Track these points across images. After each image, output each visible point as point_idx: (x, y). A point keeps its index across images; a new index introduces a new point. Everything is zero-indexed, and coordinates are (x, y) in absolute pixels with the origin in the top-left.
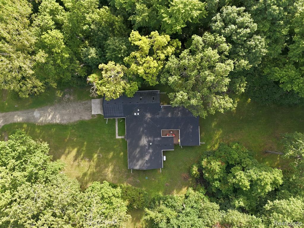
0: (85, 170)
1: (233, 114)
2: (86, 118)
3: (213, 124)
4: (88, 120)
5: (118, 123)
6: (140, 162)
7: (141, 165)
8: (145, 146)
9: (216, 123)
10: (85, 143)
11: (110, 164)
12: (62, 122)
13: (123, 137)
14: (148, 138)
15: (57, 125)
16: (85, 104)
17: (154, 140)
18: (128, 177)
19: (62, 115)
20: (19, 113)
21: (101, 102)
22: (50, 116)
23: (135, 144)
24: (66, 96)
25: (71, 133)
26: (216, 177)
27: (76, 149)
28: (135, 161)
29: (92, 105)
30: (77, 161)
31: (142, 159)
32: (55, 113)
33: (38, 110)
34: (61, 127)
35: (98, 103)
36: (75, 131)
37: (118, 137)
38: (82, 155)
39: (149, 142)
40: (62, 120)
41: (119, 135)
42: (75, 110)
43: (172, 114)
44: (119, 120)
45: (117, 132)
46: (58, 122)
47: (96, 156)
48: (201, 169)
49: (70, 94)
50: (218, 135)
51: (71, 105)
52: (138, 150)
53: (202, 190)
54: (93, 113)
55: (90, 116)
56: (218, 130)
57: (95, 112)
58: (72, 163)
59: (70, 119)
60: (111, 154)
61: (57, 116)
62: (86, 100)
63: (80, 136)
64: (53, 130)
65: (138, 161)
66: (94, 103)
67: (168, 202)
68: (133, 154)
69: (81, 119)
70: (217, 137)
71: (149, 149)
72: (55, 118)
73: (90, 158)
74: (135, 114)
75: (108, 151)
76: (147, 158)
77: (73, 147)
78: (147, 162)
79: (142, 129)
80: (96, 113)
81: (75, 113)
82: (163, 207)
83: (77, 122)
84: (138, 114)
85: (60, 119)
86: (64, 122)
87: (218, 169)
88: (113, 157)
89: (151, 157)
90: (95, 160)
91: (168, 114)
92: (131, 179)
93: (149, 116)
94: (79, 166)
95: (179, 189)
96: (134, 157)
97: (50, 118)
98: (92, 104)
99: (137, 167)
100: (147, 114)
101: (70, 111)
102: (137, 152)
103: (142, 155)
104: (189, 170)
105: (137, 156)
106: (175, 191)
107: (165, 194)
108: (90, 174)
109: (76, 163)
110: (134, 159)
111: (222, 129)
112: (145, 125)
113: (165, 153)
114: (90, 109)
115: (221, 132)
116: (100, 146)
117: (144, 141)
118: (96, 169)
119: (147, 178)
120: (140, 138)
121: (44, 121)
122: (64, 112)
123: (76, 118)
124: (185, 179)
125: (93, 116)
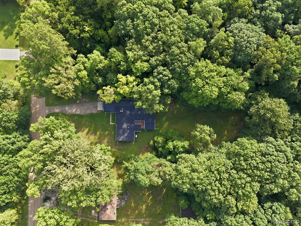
0: (92, 141)
1: (175, 114)
2: (94, 112)
3: (164, 119)
5: (112, 116)
6: (122, 137)
7: (122, 139)
8: (125, 128)
9: (165, 118)
10: (93, 126)
11: (106, 138)
13: (114, 124)
14: (127, 124)
15: (78, 115)
16: (94, 104)
17: (130, 126)
18: (116, 145)
19: (81, 110)
20: (57, 107)
21: (103, 103)
22: (74, 110)
23: (120, 127)
24: (84, 99)
25: (85, 120)
26: (160, 145)
27: (87, 129)
28: (120, 136)
29: (98, 105)
30: (88, 135)
31: (123, 135)
32: (77, 108)
33: (68, 106)
34: (80, 116)
35: (101, 104)
36: (88, 119)
37: (111, 123)
38: (91, 132)
39: (128, 126)
40: (81, 112)
41: (112, 123)
42: (88, 107)
43: (141, 112)
44: (112, 114)
45: (111, 120)
46: (78, 113)
47: (98, 133)
48: (154, 142)
49: (86, 98)
50: (166, 125)
51: (86, 104)
52: (121, 130)
53: (154, 153)
54: (98, 109)
55: (96, 111)
56: (166, 122)
57: (99, 109)
58: (85, 136)
59: (85, 112)
60: (107, 132)
61: (78, 110)
62: (95, 102)
63: (90, 122)
64: (76, 118)
65: (121, 136)
66: (99, 104)
67: (136, 159)
68: (119, 132)
69: (92, 112)
70: (166, 126)
71: (127, 130)
72: (77, 111)
73: (95, 134)
74: (121, 111)
75: (105, 131)
76: (126, 135)
77: (86, 128)
78: (126, 137)
79: (124, 119)
80: (100, 110)
81: (88, 109)
82: (133, 161)
83: (89, 114)
84: (122, 111)
85: (79, 112)
86: (82, 114)
87: (161, 141)
88: (108, 135)
89: (128, 134)
90: (98, 135)
91: (139, 112)
92: (117, 147)
93: (128, 112)
94: (89, 138)
95: (143, 153)
96: (119, 134)
97: (74, 111)
99: (120, 140)
100: (127, 111)
101: (85, 108)
102: (121, 131)
103: (123, 133)
104: (149, 143)
105: (121, 134)
106: (141, 154)
107: (135, 155)
108: (95, 143)
109: (87, 137)
110: (119, 135)
111: (168, 122)
112: (126, 117)
113: (136, 133)
114: (97, 107)
115: (168, 123)
116: (101, 128)
117: (125, 126)
118: (98, 140)
119: (126, 147)
120: (123, 124)
121: (71, 113)
122: (82, 108)
123: (89, 112)
124: (147, 148)
125: (98, 111)
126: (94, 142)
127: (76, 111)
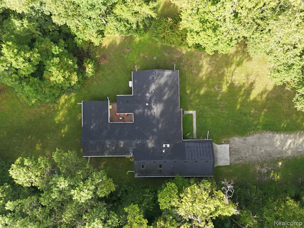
0: (238, 69)
2: (237, 140)
3: (66, 129)
4: (234, 136)
6: (163, 80)
7: (162, 76)
8: (156, 103)
9: (63, 131)
10: (238, 107)
11: (204, 78)
12: (271, 134)
13: (186, 112)
15: (278, 130)
16: (239, 159)
17: (143, 108)
18: (180, 60)
19: (272, 145)
21: (216, 161)
22: (289, 143)
23: (170, 105)
24: (266, 171)
25: (259, 120)
26: (56, 60)
27: (252, 97)
28: (169, 83)
29: (228, 157)
30: (250, 83)
31: (160, 85)
32: (283, 148)
34: (272, 127)
35: (220, 159)
36: (253, 121)
37: (193, 112)
38: (243, 89)
39: (150, 108)
40: (271, 138)
41: (192, 115)
42: (253, 150)
43: (117, 145)
44: (192, 134)
45: (195, 120)
46: (277, 136)
47: (224, 89)
48: (81, 70)
49: (260, 172)
50: (60, 117)
51: (259, 159)
52: (166, 97)
53: (80, 42)
54: (228, 146)
55: (232, 142)
56: (60, 121)
57: (225, 148)
58: (257, 79)
59: (260, 139)
60: (202, 92)
61: (279, 144)
62: (237, 164)
63: (245, 114)
64: (284, 125)
65: (166, 84)
66: (227, 160)
67: (125, 26)
68: (172, 92)
69: (244, 138)
70: (61, 113)
71: (151, 98)
72: (281, 141)
74: (168, 146)
75: (207, 95)
76: (153, 87)
77: (255, 101)
78: (153, 80)
79: (160, 126)
80: (223, 146)
81: (253, 146)
82: (133, 20)
83: (250, 134)
84: (164, 146)
85: (275, 139)
86: (268, 134)
88: (200, 86)
89: (148, 88)
90: (225, 83)
91: (124, 145)
92: (176, 56)
93: (150, 145)
94: (248, 75)
95: (112, 45)
96: (171, 88)
97: (289, 141)
98: (229, 159)
99: (167, 73)
100: (152, 145)
101: (260, 149)
102: (167, 94)
103: (160, 91)
104: (97, 68)
105: (166, 89)
106: (118, 42)
107: (131, 38)
108: (232, 64)
109: (252, 79)
110: (172, 85)
111: (55, 122)
112: (155, 130)
113: (129, 91)
114: (232, 152)
115: (56, 119)
116: (217, 101)
117: (157, 110)
118: (224, 71)
119: (155, 58)
120: (163, 113)
121: (298, 136)
122: (269, 149)
123: (251, 139)
124: (104, 57)
125: (227, 142)
126: (233, 66)
127: (284, 142)
